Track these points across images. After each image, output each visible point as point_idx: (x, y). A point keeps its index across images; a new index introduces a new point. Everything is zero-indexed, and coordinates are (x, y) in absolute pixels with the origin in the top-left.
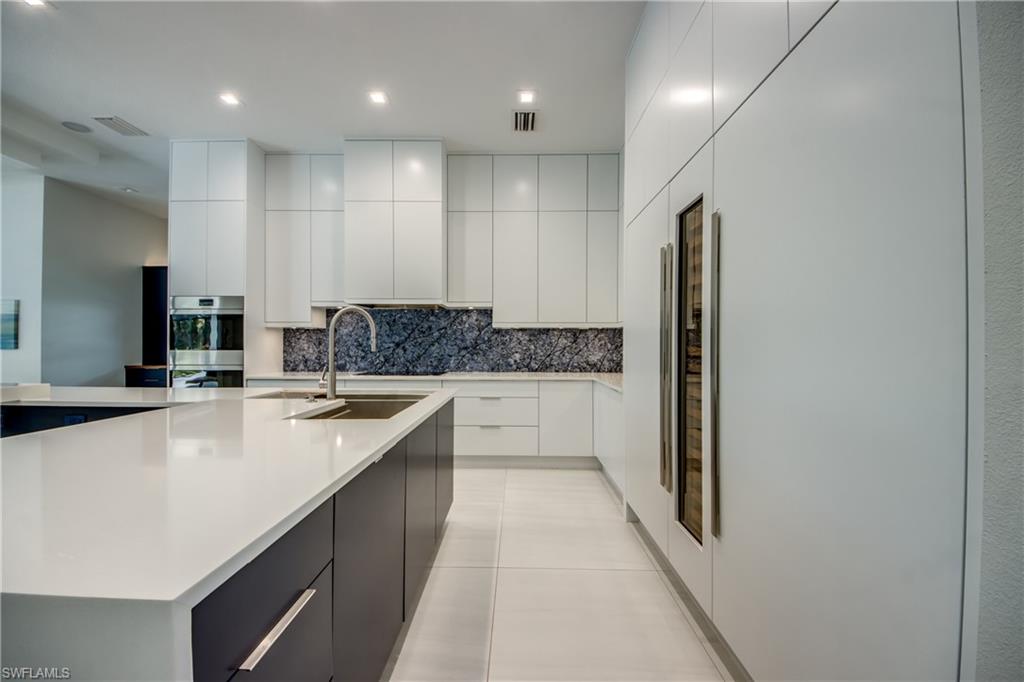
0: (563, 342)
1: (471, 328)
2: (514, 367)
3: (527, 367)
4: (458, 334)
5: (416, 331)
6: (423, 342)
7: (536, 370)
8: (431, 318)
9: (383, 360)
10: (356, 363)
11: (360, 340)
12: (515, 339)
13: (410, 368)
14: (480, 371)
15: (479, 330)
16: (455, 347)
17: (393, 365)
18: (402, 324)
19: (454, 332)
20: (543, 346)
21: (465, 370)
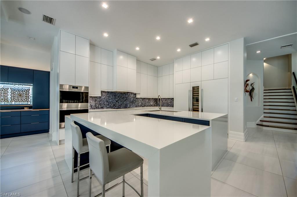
2: (140, 106)
6: (122, 100)
9: (113, 105)
10: (106, 106)
11: (107, 100)
12: (140, 100)
13: (120, 107)
14: (134, 107)
15: (134, 98)
16: (129, 102)
18: (118, 96)
19: (129, 98)
20: (144, 101)
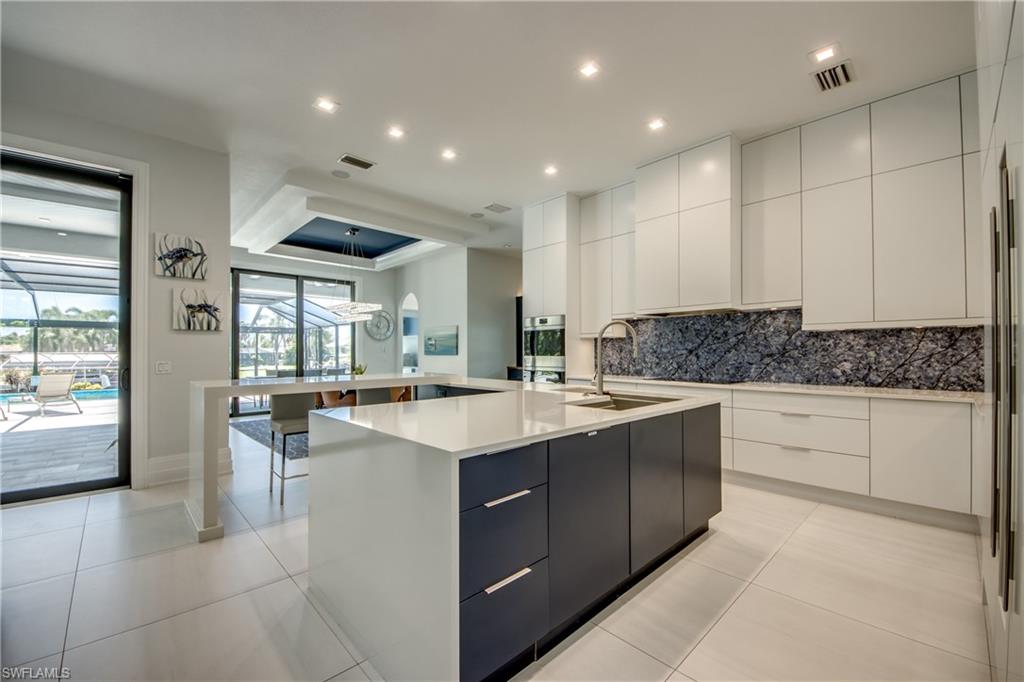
0: (927, 346)
1: (776, 332)
2: (843, 379)
3: (864, 379)
4: (760, 339)
5: (710, 337)
6: (718, 348)
7: (879, 385)
8: (727, 323)
9: (676, 366)
10: (651, 368)
11: (655, 347)
12: (842, 344)
13: (704, 376)
14: (790, 382)
15: (788, 334)
16: (756, 354)
17: (686, 372)
18: (695, 330)
19: (756, 337)
20: (890, 352)
21: (770, 381)
